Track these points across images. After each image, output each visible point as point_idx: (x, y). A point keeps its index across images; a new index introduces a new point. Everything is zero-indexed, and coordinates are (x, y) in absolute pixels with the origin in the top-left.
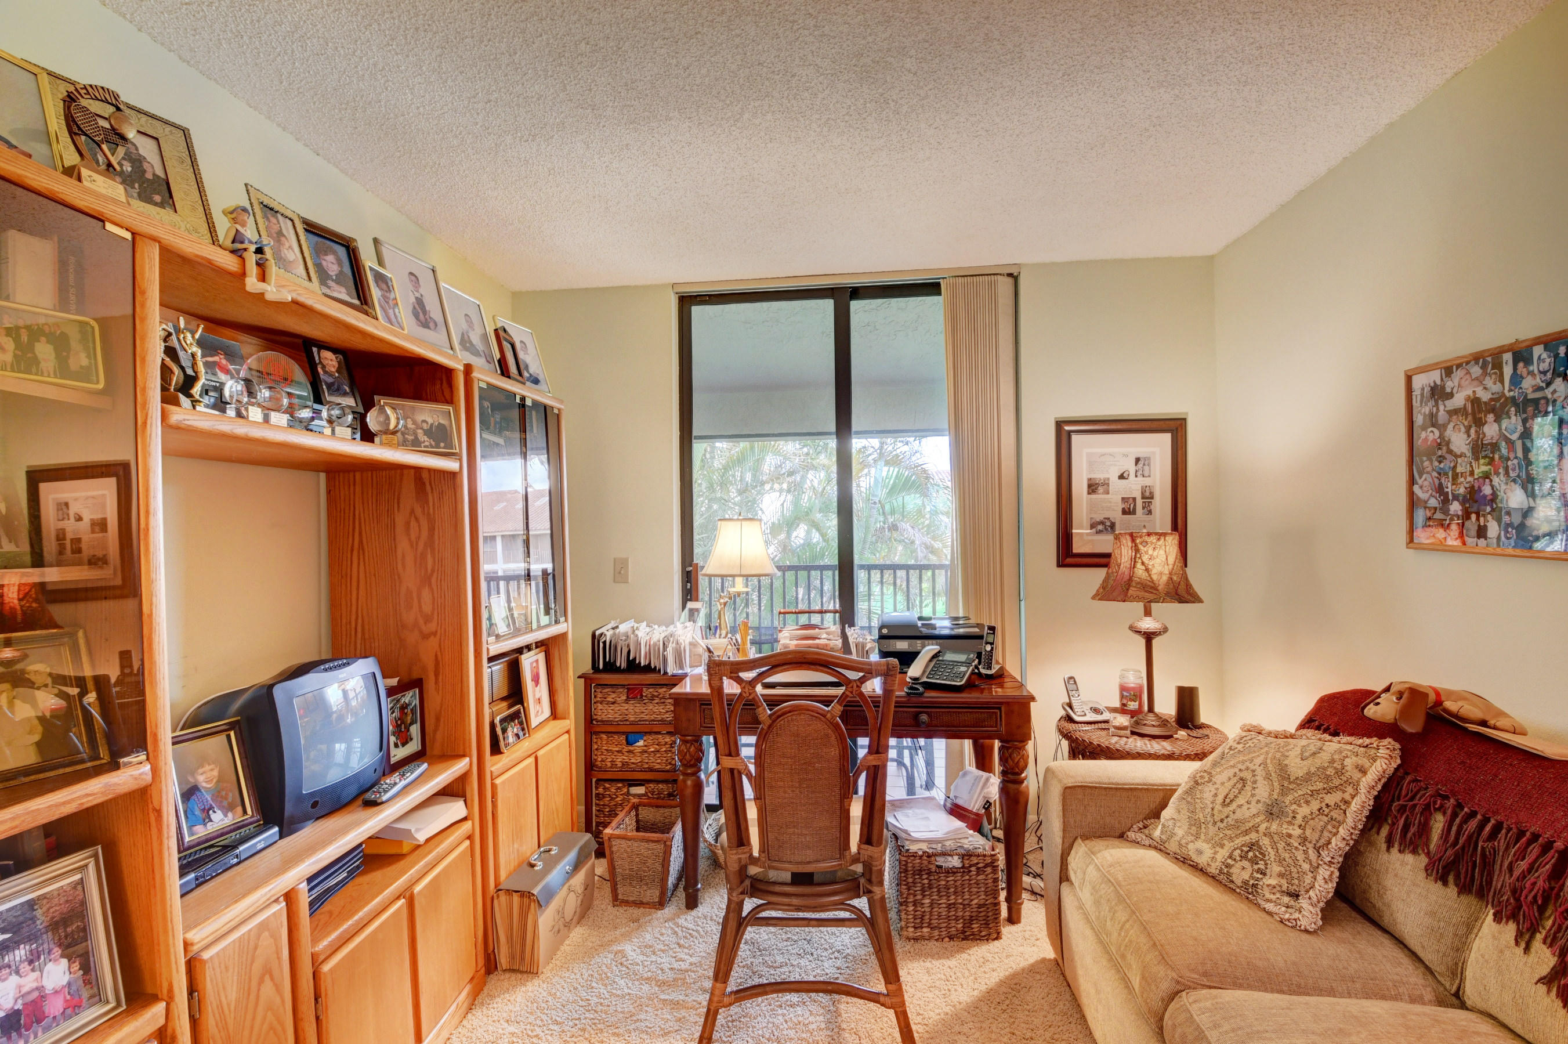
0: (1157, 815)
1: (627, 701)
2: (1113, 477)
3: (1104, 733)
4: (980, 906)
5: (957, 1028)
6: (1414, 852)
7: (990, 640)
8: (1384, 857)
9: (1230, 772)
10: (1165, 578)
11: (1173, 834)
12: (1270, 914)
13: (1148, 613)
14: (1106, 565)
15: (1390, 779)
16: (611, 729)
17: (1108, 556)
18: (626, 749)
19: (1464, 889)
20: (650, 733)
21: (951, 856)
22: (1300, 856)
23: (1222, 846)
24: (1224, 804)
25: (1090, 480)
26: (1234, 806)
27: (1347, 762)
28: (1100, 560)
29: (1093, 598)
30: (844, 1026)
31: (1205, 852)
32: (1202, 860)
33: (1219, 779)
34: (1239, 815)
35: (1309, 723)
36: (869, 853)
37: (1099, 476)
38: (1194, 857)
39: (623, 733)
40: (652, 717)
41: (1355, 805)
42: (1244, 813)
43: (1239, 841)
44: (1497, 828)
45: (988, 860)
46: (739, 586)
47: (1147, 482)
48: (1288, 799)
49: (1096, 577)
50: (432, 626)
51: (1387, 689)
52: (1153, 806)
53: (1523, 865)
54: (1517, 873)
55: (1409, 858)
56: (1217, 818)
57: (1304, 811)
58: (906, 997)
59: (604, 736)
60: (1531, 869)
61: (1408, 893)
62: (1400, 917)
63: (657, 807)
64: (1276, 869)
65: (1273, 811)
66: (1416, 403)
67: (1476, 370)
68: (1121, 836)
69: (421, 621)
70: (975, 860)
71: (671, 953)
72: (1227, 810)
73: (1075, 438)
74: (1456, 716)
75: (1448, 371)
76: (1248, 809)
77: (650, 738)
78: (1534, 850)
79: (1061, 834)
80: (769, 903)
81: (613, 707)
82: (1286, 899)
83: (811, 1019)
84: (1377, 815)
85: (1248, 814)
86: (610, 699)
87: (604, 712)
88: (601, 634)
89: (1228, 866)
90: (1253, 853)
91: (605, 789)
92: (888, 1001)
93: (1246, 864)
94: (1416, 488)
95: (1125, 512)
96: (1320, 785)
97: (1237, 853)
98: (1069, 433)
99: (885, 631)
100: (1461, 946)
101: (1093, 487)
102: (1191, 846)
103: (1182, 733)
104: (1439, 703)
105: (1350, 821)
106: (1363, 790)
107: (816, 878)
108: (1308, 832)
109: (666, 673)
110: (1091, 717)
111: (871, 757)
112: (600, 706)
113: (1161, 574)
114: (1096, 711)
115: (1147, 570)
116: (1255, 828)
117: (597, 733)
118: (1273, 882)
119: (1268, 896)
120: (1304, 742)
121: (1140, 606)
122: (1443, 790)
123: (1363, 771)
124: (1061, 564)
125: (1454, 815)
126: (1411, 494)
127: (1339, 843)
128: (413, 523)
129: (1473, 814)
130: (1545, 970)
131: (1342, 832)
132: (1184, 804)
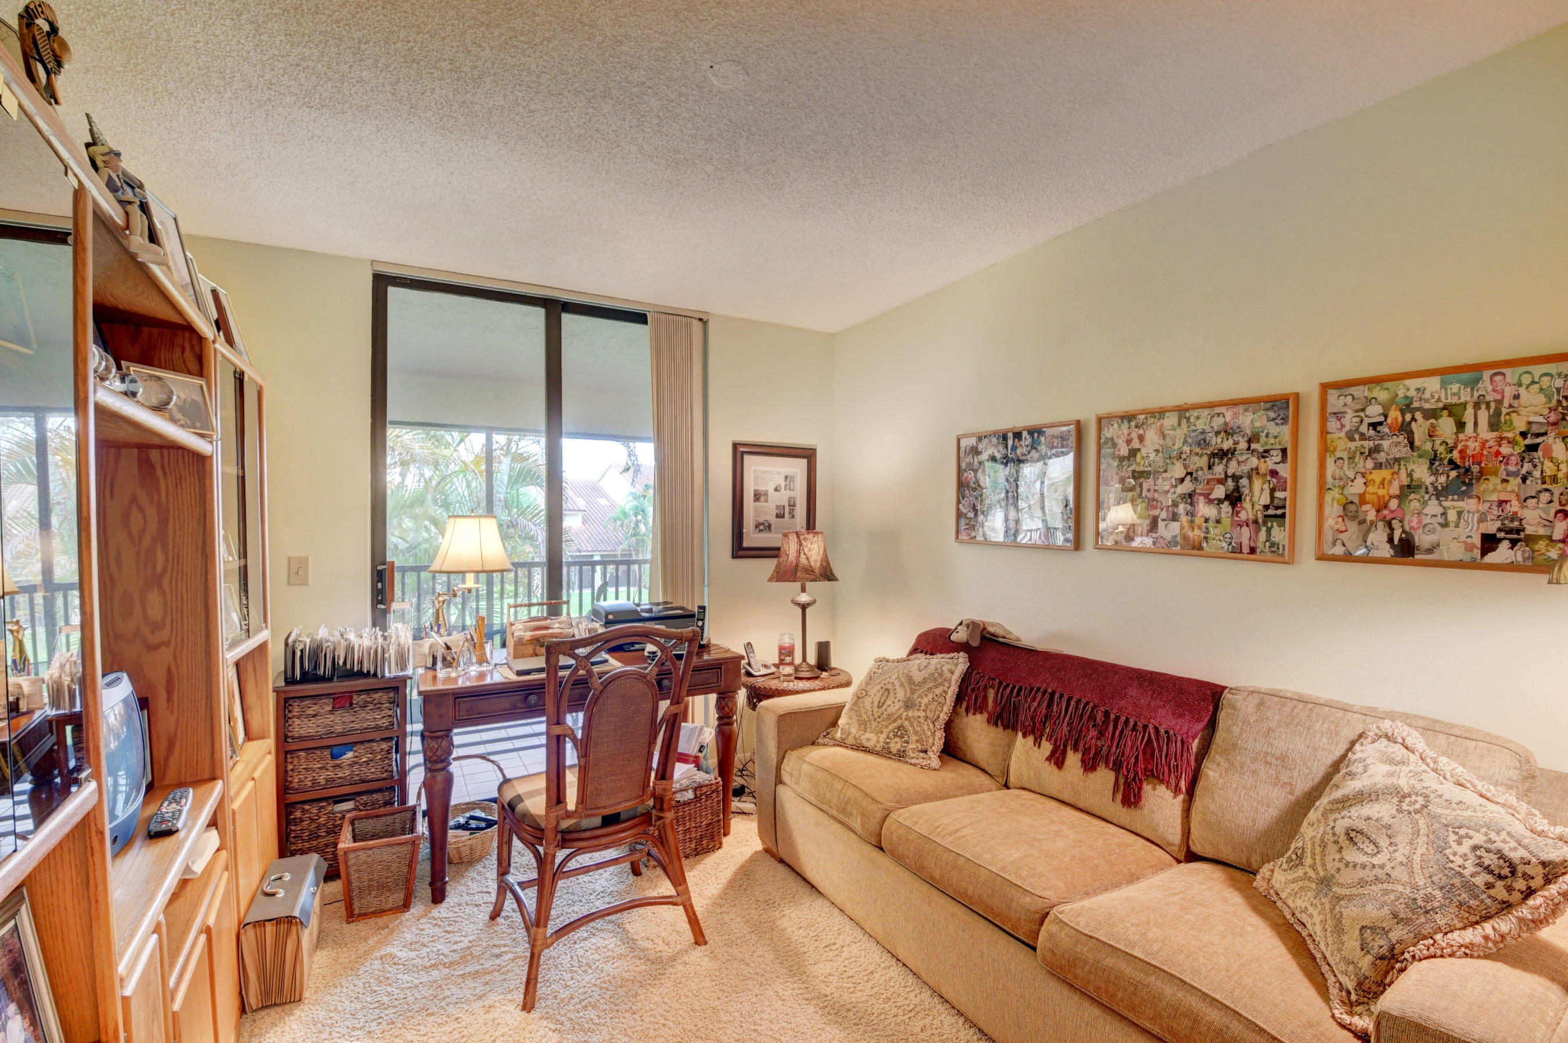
0: (834, 724)
1: (331, 712)
2: (771, 490)
3: (776, 681)
4: (708, 825)
5: (719, 911)
6: (981, 713)
7: (701, 617)
8: (965, 720)
9: (878, 687)
10: (818, 564)
11: (849, 733)
12: (915, 765)
13: (803, 590)
14: (777, 556)
15: (965, 675)
16: (313, 746)
17: (778, 549)
18: (332, 763)
19: (1005, 727)
20: (362, 742)
21: (687, 790)
22: (925, 727)
23: (882, 732)
24: (879, 707)
25: (755, 491)
26: (884, 708)
27: (944, 668)
28: (772, 552)
29: (770, 580)
30: (635, 937)
31: (871, 739)
32: (870, 745)
33: (872, 692)
34: (889, 711)
35: (914, 651)
36: (663, 787)
37: (762, 488)
38: (866, 744)
39: (328, 747)
40: (365, 725)
41: (950, 693)
42: (892, 709)
43: (891, 727)
44: (1020, 689)
45: (714, 787)
46: (470, 582)
47: (792, 494)
48: (915, 696)
49: (769, 565)
50: (164, 634)
51: (961, 624)
52: (831, 719)
53: (1035, 704)
54: (1033, 709)
55: (978, 716)
56: (876, 716)
57: (925, 701)
58: (692, 895)
59: (302, 754)
60: (1039, 704)
61: (979, 736)
62: (976, 752)
63: (377, 816)
64: (914, 738)
65: (908, 705)
66: (962, 455)
67: (994, 440)
68: (813, 744)
69: (146, 631)
70: (704, 789)
71: (442, 940)
72: (881, 710)
73: (746, 457)
74: (994, 635)
75: (980, 439)
76: (894, 706)
77: (361, 749)
78: (1040, 695)
79: (776, 751)
80: (579, 849)
81: (314, 720)
82: (922, 755)
83: (606, 942)
84: (959, 698)
85: (894, 710)
86: (310, 712)
87: (301, 727)
88: (295, 642)
89: (888, 743)
90: (900, 732)
91: (304, 811)
92: (679, 900)
93: (897, 739)
94: (961, 506)
95: (778, 516)
96: (931, 684)
97: (891, 734)
98: (743, 453)
99: (611, 617)
100: (1006, 758)
101: (757, 497)
102: (863, 738)
103: (824, 674)
104: (984, 629)
105: (948, 702)
106: (953, 683)
107: (623, 817)
108: (928, 713)
109: (383, 676)
110: (764, 671)
111: (672, 708)
112: (297, 722)
113: (816, 561)
114: (766, 666)
115: (807, 558)
116: (900, 717)
117: (292, 752)
118: (913, 746)
119: (912, 755)
120: (918, 661)
121: (797, 585)
122: (992, 676)
123: (952, 672)
124: (735, 556)
125: (999, 688)
126: (958, 509)
127: (944, 717)
128: (135, 513)
129: (1008, 685)
130: (1048, 753)
131: (945, 709)
132: (853, 713)
